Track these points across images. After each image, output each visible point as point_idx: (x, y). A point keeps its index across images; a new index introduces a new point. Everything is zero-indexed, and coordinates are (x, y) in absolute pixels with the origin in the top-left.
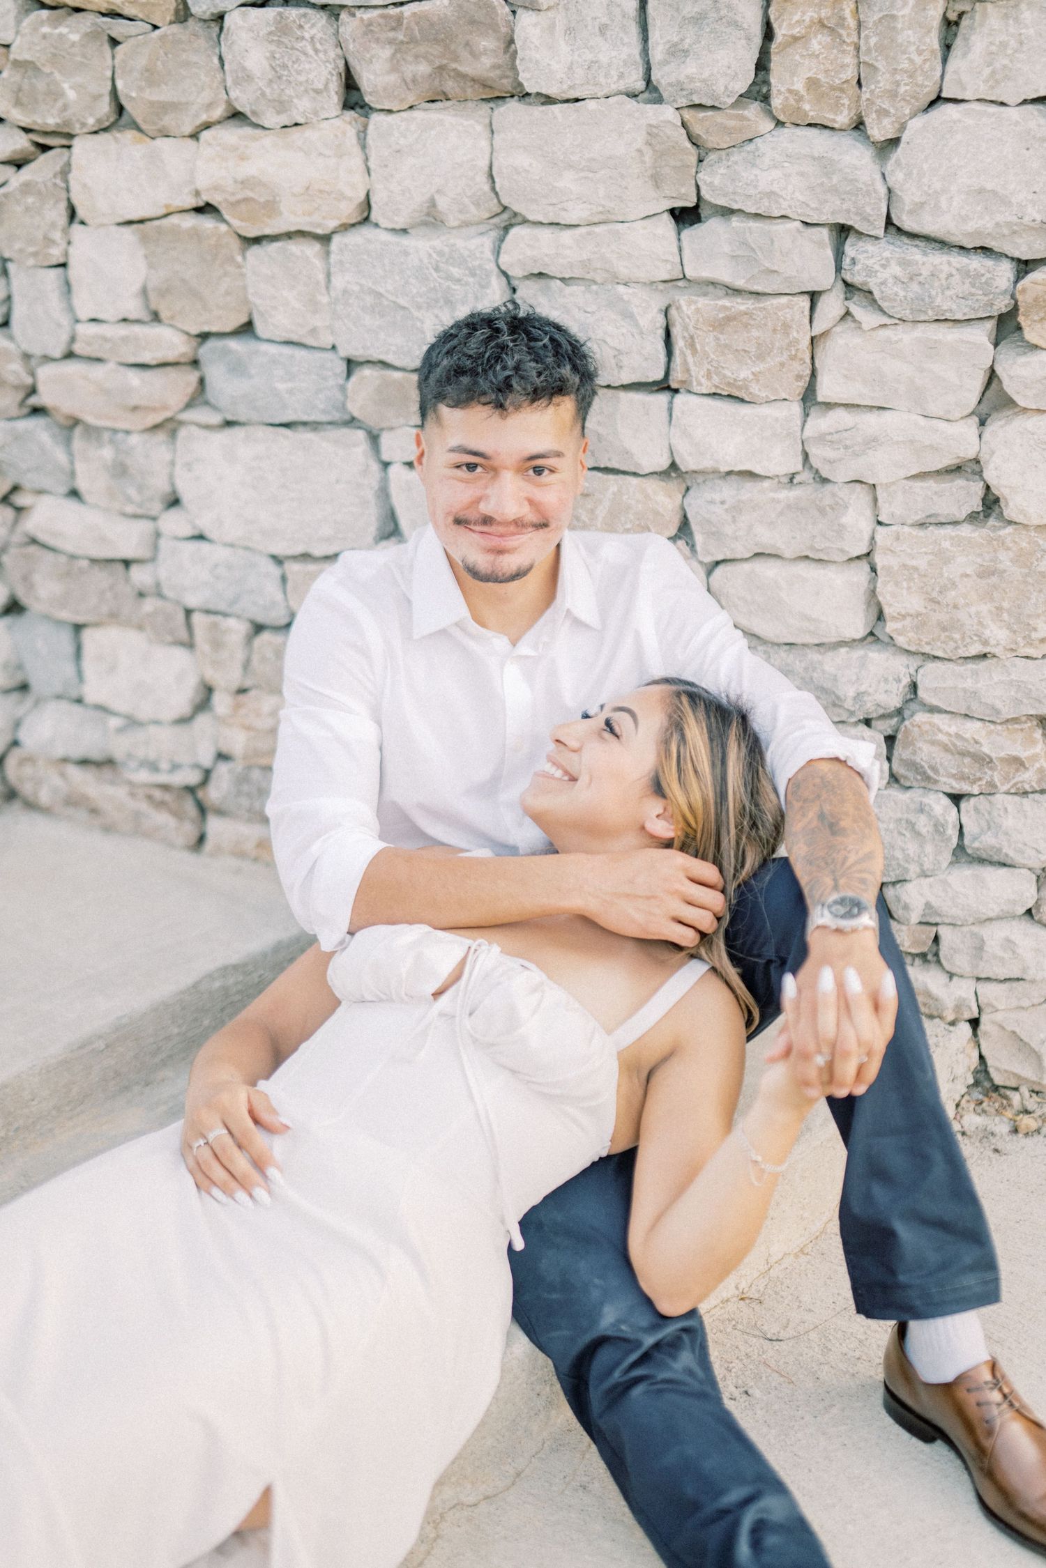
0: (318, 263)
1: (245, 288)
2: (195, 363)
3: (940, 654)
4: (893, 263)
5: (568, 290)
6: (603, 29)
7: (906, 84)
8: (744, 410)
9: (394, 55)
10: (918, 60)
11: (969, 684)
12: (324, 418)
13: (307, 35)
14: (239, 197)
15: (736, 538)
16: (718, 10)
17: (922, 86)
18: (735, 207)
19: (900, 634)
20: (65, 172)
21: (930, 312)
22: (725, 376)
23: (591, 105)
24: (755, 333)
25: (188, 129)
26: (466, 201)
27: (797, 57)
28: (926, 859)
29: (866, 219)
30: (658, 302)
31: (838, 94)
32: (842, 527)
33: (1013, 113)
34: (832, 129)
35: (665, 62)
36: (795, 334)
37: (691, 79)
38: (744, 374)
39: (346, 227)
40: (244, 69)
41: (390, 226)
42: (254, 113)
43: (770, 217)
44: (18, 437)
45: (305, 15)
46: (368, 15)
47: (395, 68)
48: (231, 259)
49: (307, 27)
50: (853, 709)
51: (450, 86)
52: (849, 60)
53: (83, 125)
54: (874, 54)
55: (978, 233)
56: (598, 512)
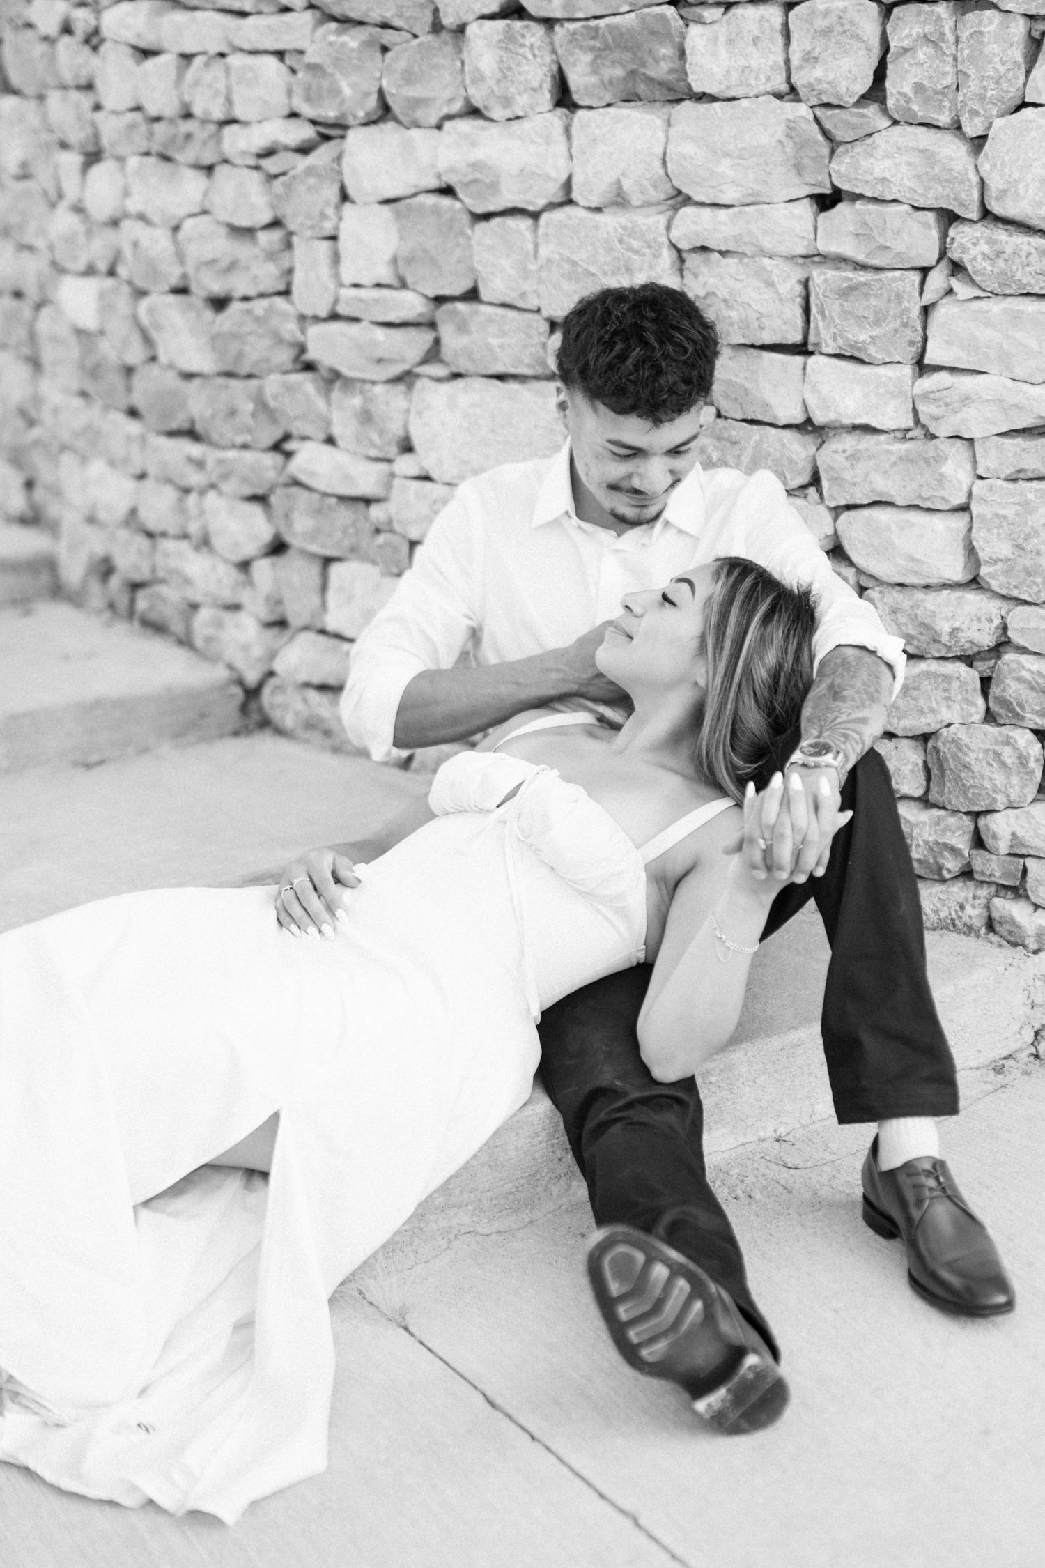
0: (528, 235)
1: (471, 256)
2: (432, 325)
3: (1026, 597)
4: (982, 241)
5: (725, 261)
6: (756, 41)
7: (992, 89)
8: (864, 370)
9: (594, 61)
10: (1002, 69)
12: (529, 372)
13: (528, 43)
14: (470, 177)
15: (857, 486)
16: (842, 25)
17: (1007, 91)
18: (857, 191)
19: (993, 578)
20: (339, 159)
21: (1014, 286)
22: (847, 339)
23: (744, 103)
24: (873, 302)
25: (433, 120)
26: (646, 183)
27: (906, 65)
28: (1011, 790)
29: (962, 204)
30: (798, 274)
31: (940, 97)
32: (942, 475)
34: (938, 128)
35: (800, 68)
36: (906, 304)
37: (819, 81)
38: (863, 337)
39: (552, 206)
40: (478, 70)
41: (587, 204)
42: (486, 107)
43: (884, 201)
44: (289, 388)
45: (527, 27)
46: (571, 26)
47: (595, 71)
48: (462, 233)
49: (528, 36)
50: (949, 644)
51: (641, 88)
52: (949, 68)
53: (355, 117)
54: (967, 64)
56: (743, 458)
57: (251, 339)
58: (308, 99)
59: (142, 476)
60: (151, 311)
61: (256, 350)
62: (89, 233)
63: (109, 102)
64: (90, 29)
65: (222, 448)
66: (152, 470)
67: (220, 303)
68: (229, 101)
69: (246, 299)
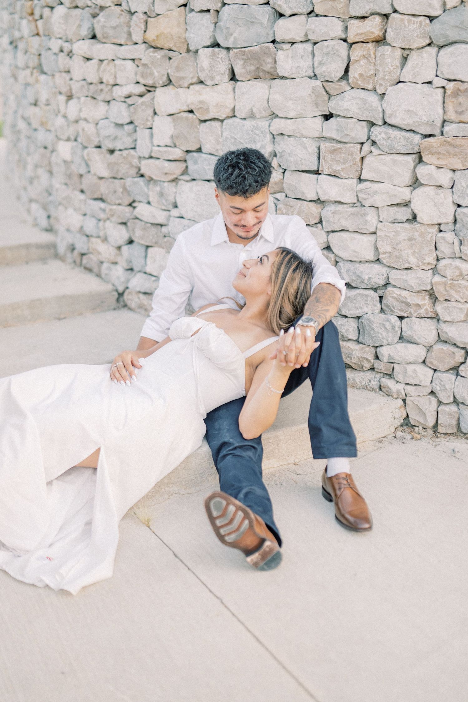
0: (219, 128)
1: (199, 136)
2: (185, 161)
3: (396, 267)
5: (289, 139)
6: (302, 56)
7: (388, 76)
8: (339, 180)
9: (244, 64)
11: (404, 277)
13: (220, 57)
14: (199, 106)
15: (334, 223)
16: (333, 51)
17: (393, 77)
19: (384, 259)
20: (153, 99)
21: (395, 151)
22: (333, 169)
23: (297, 80)
24: (343, 155)
25: (186, 85)
26: (261, 109)
27: (357, 66)
28: (389, 338)
29: (376, 119)
30: (315, 144)
31: (369, 79)
32: (366, 220)
33: (419, 86)
34: (368, 90)
35: (318, 67)
36: (355, 156)
37: (325, 72)
38: (339, 168)
39: (228, 118)
40: (202, 67)
41: (240, 117)
42: (205, 81)
43: (347, 117)
44: (135, 183)
45: (220, 51)
46: (236, 51)
47: (244, 67)
48: (196, 127)
49: (221, 54)
50: (367, 283)
51: (261, 74)
52: (372, 68)
53: (159, 84)
54: (379, 66)
55: (408, 125)
57: (122, 165)
58: (142, 77)
59: (85, 215)
60: (88, 154)
61: (124, 169)
62: (68, 125)
63: (75, 78)
64: (69, 50)
65: (112, 205)
66: (88, 212)
67: (112, 152)
68: (115, 77)
69: (120, 150)
